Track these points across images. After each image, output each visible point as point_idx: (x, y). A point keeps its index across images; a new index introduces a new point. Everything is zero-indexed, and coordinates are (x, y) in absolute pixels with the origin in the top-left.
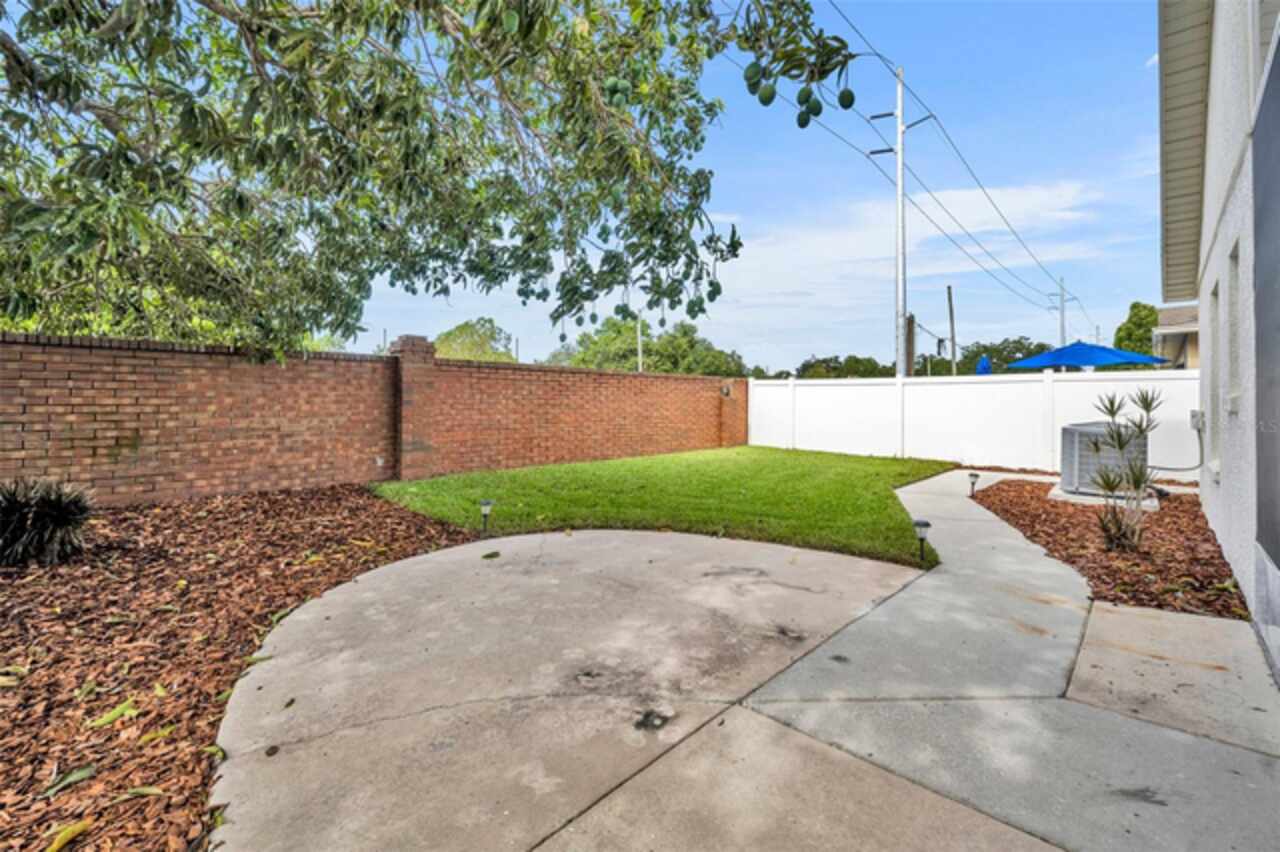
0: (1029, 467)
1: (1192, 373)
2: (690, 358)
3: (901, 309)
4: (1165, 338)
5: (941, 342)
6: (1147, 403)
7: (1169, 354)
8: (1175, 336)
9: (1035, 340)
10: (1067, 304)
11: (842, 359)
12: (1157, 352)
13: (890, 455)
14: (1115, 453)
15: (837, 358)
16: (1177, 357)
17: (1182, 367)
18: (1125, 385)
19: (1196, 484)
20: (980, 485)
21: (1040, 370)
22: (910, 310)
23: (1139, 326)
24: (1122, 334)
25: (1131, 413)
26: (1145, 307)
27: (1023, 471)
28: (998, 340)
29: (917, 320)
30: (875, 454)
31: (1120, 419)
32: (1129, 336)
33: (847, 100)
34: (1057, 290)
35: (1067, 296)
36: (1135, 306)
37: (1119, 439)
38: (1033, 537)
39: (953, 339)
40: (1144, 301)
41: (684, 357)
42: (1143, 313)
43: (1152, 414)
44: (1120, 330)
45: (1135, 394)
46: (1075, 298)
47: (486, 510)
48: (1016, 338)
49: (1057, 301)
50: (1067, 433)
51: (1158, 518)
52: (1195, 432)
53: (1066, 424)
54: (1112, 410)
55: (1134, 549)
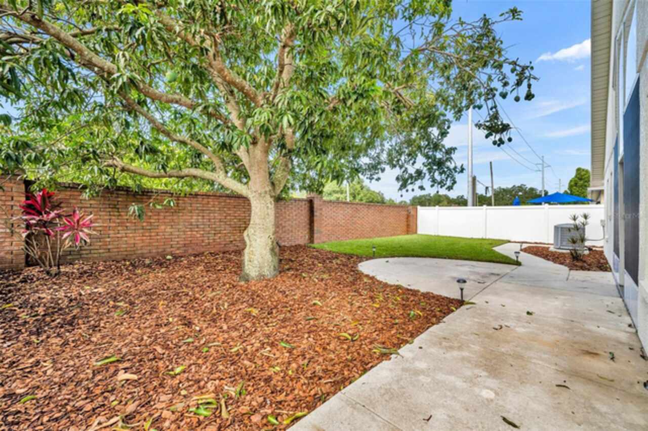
0: (538, 241)
1: (602, 206)
2: (362, 195)
3: (470, 174)
4: (592, 192)
5: (487, 188)
6: (586, 217)
7: (594, 197)
8: (597, 191)
9: (529, 186)
10: (545, 169)
11: (432, 195)
12: (589, 197)
13: (481, 237)
14: (576, 232)
15: (430, 194)
16: (597, 199)
17: (599, 203)
18: (578, 210)
19: (602, 247)
20: (523, 247)
21: (540, 204)
22: (475, 174)
23: (581, 179)
24: (573, 183)
25: (581, 220)
26: (583, 170)
27: (536, 243)
28: (510, 186)
29: (477, 179)
30: (474, 237)
31: (577, 222)
32: (576, 184)
33: (510, 140)
34: (541, 162)
35: (545, 165)
36: (578, 170)
37: (577, 228)
38: (548, 260)
39: (492, 187)
40: (583, 167)
41: (358, 194)
42: (583, 173)
43: (588, 220)
44: (571, 181)
45: (582, 214)
46: (549, 166)
47: (374, 250)
48: (519, 185)
49: (540, 167)
50: (556, 228)
51: (589, 256)
52: (602, 228)
53: (555, 224)
54: (575, 219)
55: (581, 260)
